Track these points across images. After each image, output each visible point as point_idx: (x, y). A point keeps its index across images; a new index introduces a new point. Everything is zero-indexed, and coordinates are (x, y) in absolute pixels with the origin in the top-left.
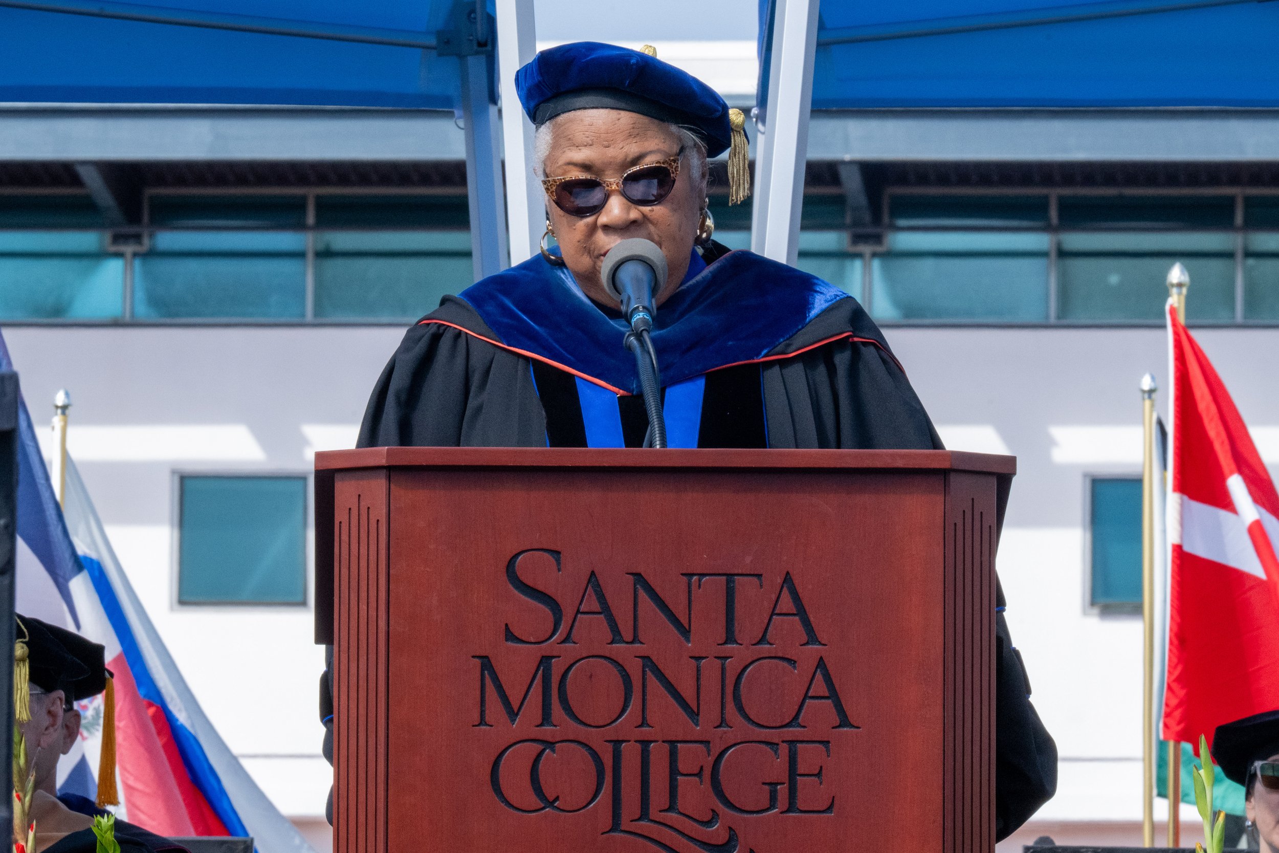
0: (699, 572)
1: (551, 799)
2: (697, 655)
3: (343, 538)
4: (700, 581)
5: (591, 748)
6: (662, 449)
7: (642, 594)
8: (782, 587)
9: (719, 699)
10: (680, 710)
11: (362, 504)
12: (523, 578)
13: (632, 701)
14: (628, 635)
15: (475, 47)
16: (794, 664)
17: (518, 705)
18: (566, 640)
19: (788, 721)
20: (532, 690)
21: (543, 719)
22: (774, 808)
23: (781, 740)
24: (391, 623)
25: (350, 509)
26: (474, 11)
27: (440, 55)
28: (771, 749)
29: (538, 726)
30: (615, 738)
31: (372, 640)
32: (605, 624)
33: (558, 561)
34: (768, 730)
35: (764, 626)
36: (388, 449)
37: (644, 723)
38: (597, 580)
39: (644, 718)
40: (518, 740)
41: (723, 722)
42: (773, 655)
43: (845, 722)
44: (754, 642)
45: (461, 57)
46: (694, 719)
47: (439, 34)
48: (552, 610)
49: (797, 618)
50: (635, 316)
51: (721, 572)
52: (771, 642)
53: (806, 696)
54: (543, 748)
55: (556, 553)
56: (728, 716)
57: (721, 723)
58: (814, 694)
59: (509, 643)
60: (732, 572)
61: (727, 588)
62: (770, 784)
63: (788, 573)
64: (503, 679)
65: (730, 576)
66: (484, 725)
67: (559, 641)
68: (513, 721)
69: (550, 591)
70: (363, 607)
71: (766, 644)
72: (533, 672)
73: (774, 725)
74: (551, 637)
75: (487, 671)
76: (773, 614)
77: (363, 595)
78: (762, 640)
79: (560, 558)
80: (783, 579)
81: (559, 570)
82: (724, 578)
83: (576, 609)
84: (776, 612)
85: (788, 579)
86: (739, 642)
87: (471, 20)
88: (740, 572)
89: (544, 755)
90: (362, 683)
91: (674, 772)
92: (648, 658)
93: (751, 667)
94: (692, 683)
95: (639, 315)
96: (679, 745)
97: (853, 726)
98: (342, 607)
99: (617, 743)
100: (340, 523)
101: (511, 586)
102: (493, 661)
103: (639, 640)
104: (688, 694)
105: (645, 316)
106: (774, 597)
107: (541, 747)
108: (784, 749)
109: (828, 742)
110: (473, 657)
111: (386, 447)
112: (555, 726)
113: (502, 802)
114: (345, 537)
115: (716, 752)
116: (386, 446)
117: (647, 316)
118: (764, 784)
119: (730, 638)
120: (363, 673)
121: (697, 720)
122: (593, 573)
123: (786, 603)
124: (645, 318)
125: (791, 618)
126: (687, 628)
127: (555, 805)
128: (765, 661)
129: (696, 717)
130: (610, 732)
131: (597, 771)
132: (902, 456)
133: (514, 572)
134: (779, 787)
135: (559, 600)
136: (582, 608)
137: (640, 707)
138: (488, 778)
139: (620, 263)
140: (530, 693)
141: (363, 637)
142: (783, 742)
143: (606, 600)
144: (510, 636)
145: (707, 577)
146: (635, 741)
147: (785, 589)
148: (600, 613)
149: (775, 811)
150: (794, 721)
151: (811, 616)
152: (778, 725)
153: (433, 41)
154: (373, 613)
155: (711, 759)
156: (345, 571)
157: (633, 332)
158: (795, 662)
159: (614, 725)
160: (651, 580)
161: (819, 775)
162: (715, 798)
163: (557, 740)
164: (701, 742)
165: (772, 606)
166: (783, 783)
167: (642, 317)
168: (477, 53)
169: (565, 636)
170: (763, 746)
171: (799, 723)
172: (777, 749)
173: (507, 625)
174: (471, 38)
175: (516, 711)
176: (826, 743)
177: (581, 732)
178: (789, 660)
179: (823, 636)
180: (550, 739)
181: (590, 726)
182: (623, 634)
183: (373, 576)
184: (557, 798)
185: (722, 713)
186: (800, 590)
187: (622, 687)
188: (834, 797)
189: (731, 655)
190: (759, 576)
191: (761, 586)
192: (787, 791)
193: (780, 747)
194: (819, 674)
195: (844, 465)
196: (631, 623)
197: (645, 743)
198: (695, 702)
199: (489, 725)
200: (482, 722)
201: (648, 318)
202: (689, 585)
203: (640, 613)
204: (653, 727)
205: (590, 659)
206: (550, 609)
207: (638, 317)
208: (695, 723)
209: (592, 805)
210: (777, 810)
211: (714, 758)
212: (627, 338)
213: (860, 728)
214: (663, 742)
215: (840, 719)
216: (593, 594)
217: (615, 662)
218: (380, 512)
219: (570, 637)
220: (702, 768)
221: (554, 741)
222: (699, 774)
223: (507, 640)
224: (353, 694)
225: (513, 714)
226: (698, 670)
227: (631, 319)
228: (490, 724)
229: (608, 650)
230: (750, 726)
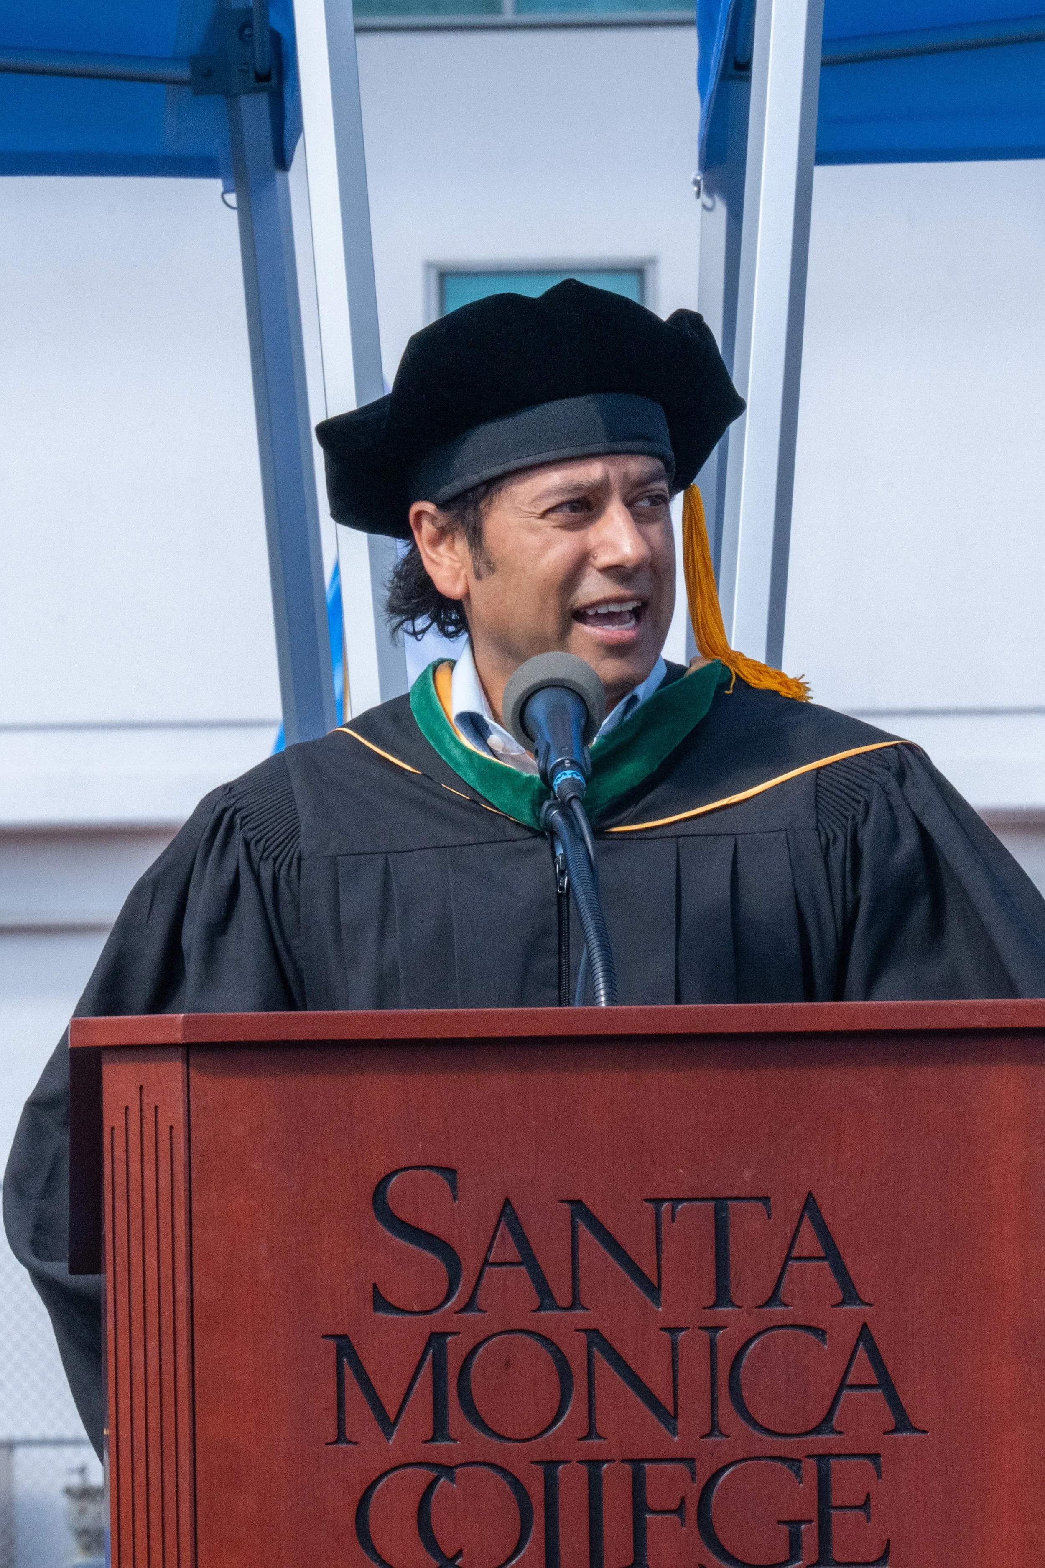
0: (672, 1196)
1: (449, 1554)
2: (673, 1325)
3: (116, 1154)
4: (673, 1209)
5: (510, 1474)
6: (610, 1007)
7: (584, 1232)
8: (801, 1217)
9: (707, 1394)
10: (648, 1412)
11: (146, 1100)
12: (400, 1213)
13: (572, 1399)
14: (563, 1297)
15: (252, 82)
16: (822, 1335)
17: (396, 1410)
18: (469, 1305)
19: (814, 1424)
20: (416, 1385)
21: (435, 1430)
22: (797, 1560)
23: (805, 1454)
24: (197, 1285)
25: (127, 1108)
26: (248, 24)
27: (197, 93)
28: (790, 1468)
29: (426, 1442)
30: (548, 1458)
31: (167, 1312)
32: (529, 1281)
33: (453, 1184)
34: (783, 1440)
35: (775, 1276)
36: (184, 1017)
37: (592, 1432)
38: (514, 1212)
39: (591, 1426)
40: (397, 1463)
41: (714, 1429)
42: (790, 1323)
43: (903, 1423)
44: (760, 1303)
45: (230, 94)
46: (670, 1424)
47: (194, 62)
48: (444, 1260)
49: (826, 1263)
50: (559, 776)
51: (706, 1195)
52: (786, 1302)
53: (842, 1385)
54: (436, 1474)
55: (449, 1172)
56: (722, 1421)
57: (712, 1431)
58: (854, 1382)
59: (380, 1314)
60: (722, 1195)
61: (716, 1220)
62: (789, 1522)
63: (810, 1194)
64: (369, 1368)
65: (720, 1202)
66: (343, 1442)
67: (457, 1309)
68: (388, 1435)
69: (440, 1232)
70: (152, 1261)
71: (778, 1305)
72: (418, 1357)
73: (794, 1431)
74: (444, 1303)
75: (347, 1357)
76: (788, 1258)
77: (152, 1243)
78: (773, 1299)
79: (455, 1179)
80: (803, 1204)
81: (455, 1198)
82: (712, 1203)
83: (482, 1257)
84: (793, 1255)
85: (810, 1204)
86: (737, 1303)
87: (246, 40)
88: (735, 1194)
89: (438, 1486)
90: (153, 1380)
91: (639, 1507)
92: (596, 1331)
93: (756, 1342)
94: (665, 1367)
95: (565, 774)
96: (646, 1465)
97: (916, 1430)
98: (118, 1261)
99: (551, 1465)
100: (113, 1129)
101: (380, 1226)
102: (355, 1343)
103: (580, 1304)
104: (659, 1385)
105: (575, 776)
106: (789, 1232)
107: (434, 1474)
108: (810, 1467)
109: (878, 1455)
110: (324, 1336)
111: (182, 1015)
112: (454, 1440)
113: (375, 1561)
114: (120, 1153)
115: (704, 1473)
116: (182, 1012)
117: (578, 776)
118: (779, 1522)
119: (722, 1297)
120: (153, 1364)
121: (675, 1425)
122: (507, 1202)
123: (809, 1241)
124: (574, 779)
125: (816, 1263)
126: (655, 1282)
127: (456, 1563)
128: (779, 1331)
129: (672, 1421)
130: (538, 1449)
131: (521, 1509)
132: (983, 1010)
133: (384, 1202)
134: (803, 1527)
135: (457, 1246)
136: (492, 1257)
137: (585, 1408)
138: (350, 1523)
139: (532, 691)
140: (414, 1391)
141: (152, 1307)
142: (809, 1456)
143: (528, 1242)
144: (380, 1302)
145: (685, 1204)
146: (578, 1462)
147: (806, 1218)
148: (519, 1264)
149: (797, 1564)
150: (825, 1425)
151: (848, 1259)
152: (801, 1430)
153: (184, 73)
154: (166, 1272)
155: (698, 1486)
156: (121, 1205)
157: (556, 801)
158: (824, 1332)
159: (545, 1436)
160: (598, 1210)
161: (865, 1506)
162: (706, 1548)
163: (457, 1462)
164: (681, 1460)
165: (787, 1246)
166: (810, 1521)
167: (570, 776)
168: (255, 90)
169: (466, 1300)
170: (779, 1464)
171: (832, 1427)
172: (799, 1468)
173: (375, 1285)
174: (245, 67)
175: (392, 1417)
176: (874, 1457)
177: (495, 1450)
178: (815, 1330)
179: (866, 1291)
180: (446, 1462)
181: (508, 1439)
182: (556, 1295)
183: (165, 1213)
184: (460, 1553)
185: (713, 1415)
186: (829, 1220)
187: (557, 1378)
188: (888, 1541)
189: (723, 1324)
190: (765, 1199)
191: (769, 1216)
192: (816, 1532)
193: (804, 1464)
194: (861, 1353)
195: (896, 1026)
196: (567, 1280)
197: (594, 1464)
198: (671, 1401)
199: (351, 1442)
200: (341, 1437)
201: (579, 778)
202: (658, 1216)
203: (583, 1264)
204: (605, 1439)
205: (506, 1335)
206: (442, 1259)
207: (564, 777)
208: (670, 1431)
209: (514, 1562)
210: (801, 1563)
211: (702, 1485)
212: (547, 811)
213: (926, 1432)
214: (623, 1461)
215: (896, 1419)
216: (508, 1235)
217: (545, 1338)
218: (174, 1114)
219: (474, 1301)
220: (683, 1500)
221: (452, 1464)
222: (679, 1511)
223: (376, 1309)
224: (139, 1398)
225: (387, 1424)
226: (674, 1348)
227: (553, 780)
228: (353, 1440)
229: (532, 1321)
230: (755, 1432)
